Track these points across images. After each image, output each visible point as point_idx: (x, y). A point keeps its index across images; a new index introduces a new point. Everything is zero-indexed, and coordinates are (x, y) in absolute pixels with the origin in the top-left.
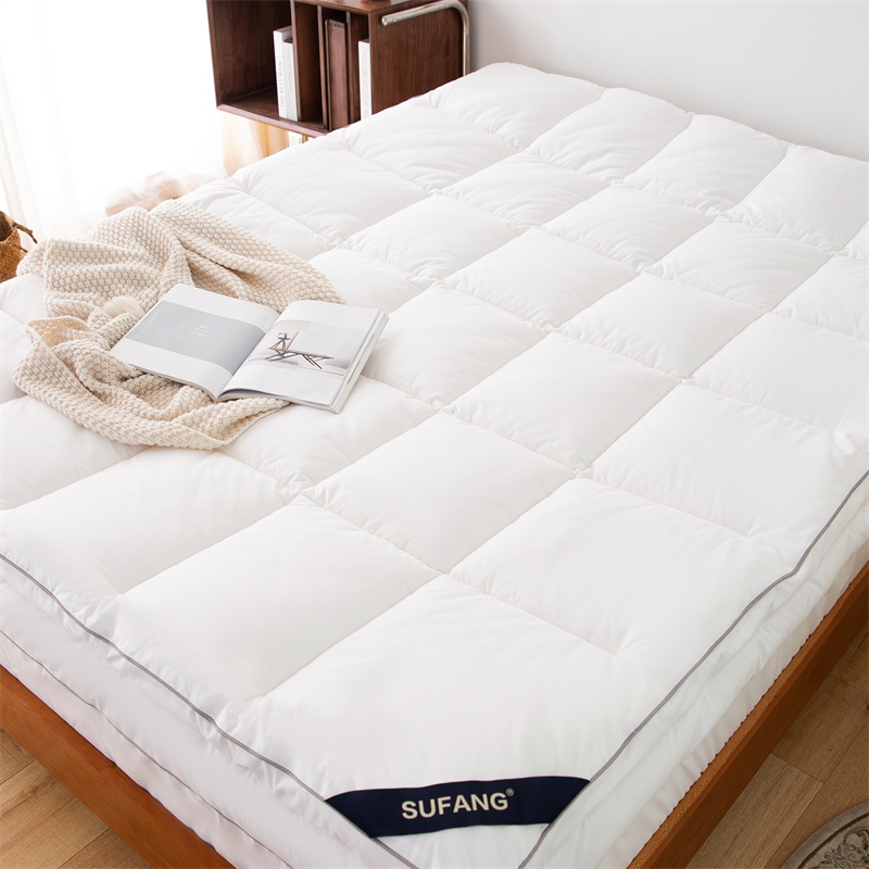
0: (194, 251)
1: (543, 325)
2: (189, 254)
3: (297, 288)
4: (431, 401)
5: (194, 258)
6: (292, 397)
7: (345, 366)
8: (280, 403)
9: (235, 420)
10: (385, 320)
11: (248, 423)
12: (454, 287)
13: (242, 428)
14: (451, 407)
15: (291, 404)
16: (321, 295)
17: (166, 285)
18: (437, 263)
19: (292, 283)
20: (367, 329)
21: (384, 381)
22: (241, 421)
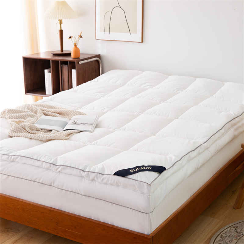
0: (44, 111)
1: (139, 113)
2: (43, 111)
3: (74, 113)
4: (114, 129)
5: (44, 112)
6: (81, 130)
7: (92, 124)
8: (78, 131)
9: (69, 134)
10: (99, 117)
11: (72, 135)
12: (114, 111)
13: (71, 135)
14: (120, 129)
15: (81, 132)
16: (81, 114)
17: (39, 116)
18: (108, 108)
19: (73, 113)
20: (95, 118)
21: (102, 128)
22: (70, 134)
